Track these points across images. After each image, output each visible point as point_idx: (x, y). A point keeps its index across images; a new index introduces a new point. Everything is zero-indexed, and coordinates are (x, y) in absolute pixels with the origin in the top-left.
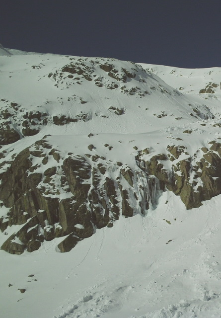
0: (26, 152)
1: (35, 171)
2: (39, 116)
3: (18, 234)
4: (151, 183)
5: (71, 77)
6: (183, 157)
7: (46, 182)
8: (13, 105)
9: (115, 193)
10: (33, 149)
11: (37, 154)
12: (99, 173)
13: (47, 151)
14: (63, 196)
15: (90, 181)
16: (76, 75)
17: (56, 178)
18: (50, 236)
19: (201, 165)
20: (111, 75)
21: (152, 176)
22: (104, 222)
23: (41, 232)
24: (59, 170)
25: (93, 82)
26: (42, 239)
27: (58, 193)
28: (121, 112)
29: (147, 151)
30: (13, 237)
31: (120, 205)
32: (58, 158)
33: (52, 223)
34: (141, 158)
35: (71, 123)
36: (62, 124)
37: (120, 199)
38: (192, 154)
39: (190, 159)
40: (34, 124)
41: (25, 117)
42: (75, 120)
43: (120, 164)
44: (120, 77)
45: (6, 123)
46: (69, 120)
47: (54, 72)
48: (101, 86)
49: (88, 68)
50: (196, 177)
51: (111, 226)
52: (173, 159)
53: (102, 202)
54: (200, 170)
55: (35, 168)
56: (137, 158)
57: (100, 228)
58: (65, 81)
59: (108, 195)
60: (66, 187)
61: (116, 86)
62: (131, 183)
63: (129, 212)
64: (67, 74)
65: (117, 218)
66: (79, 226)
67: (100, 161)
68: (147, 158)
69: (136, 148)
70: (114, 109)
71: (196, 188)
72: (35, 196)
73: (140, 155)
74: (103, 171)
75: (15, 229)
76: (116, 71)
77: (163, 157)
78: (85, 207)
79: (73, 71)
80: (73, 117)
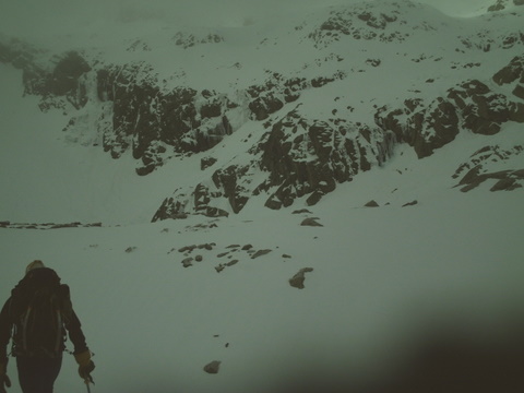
0: (280, 124)
1: (287, 140)
2: (298, 82)
3: (277, 193)
4: (388, 138)
5: (329, 34)
6: (418, 109)
7: (296, 148)
8: (275, 75)
9: (354, 151)
10: (285, 121)
11: (288, 125)
12: (340, 135)
13: (296, 121)
14: (310, 159)
15: (331, 144)
16: (334, 32)
17: (304, 145)
18: (300, 194)
19: (434, 115)
20: (369, 24)
21: (390, 131)
22: (344, 178)
23: (293, 191)
24: (306, 137)
25: (351, 36)
26: (294, 196)
27: (305, 157)
28: (378, 63)
29: (384, 109)
30: (272, 196)
31: (358, 161)
32: (305, 125)
33: (301, 183)
34: (380, 115)
35: (329, 83)
36: (320, 86)
37: (358, 155)
38: (426, 106)
39: (424, 111)
40: (294, 90)
41: (286, 85)
42: (333, 80)
43: (359, 124)
44: (379, 24)
45: (270, 94)
46: (327, 81)
47: (313, 32)
48: (359, 38)
49: (345, 21)
50: (429, 127)
51: (351, 180)
52: (408, 113)
53: (344, 160)
54: (433, 121)
55: (287, 137)
56: (376, 116)
57: (341, 182)
58: (323, 40)
59: (348, 154)
60: (313, 151)
61: (375, 35)
62: (369, 140)
63: (366, 166)
64: (325, 31)
65: (356, 173)
66: (323, 183)
67: (341, 124)
68: (384, 115)
69: (375, 106)
70: (370, 61)
71: (427, 138)
72: (288, 160)
73: (379, 112)
74: (344, 133)
75: (274, 189)
76: (374, 19)
77: (399, 112)
78: (327, 166)
79: (330, 28)
80: (329, 77)
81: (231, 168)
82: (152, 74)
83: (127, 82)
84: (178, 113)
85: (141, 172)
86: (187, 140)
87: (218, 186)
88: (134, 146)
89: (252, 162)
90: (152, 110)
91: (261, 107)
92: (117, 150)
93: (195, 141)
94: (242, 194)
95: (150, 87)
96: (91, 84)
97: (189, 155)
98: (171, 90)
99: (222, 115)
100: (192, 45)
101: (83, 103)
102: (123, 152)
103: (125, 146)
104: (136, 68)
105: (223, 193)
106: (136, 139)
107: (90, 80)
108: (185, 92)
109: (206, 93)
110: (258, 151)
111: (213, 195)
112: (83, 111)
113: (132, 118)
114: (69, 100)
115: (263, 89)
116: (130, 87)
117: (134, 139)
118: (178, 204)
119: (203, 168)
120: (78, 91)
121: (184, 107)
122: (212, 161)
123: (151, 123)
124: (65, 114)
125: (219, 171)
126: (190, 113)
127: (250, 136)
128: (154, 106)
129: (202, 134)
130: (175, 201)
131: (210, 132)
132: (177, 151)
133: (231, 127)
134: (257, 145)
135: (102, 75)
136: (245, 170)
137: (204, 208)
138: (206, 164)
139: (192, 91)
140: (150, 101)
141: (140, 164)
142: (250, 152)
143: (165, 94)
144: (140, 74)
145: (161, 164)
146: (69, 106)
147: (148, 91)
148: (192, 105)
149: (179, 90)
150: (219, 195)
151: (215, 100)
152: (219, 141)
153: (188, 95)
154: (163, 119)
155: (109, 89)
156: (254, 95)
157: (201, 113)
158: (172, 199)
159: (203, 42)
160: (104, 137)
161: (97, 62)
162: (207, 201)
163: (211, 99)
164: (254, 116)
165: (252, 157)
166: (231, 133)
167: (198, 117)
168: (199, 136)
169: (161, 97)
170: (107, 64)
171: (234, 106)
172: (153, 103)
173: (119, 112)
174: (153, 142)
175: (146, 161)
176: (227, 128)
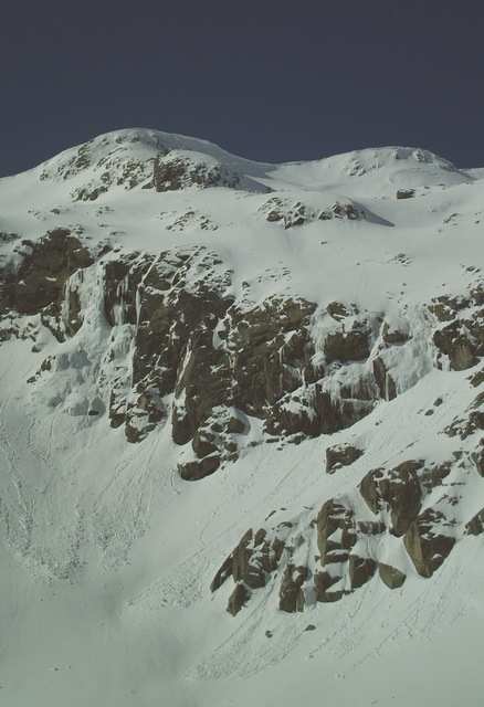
81: (408, 468)
82: (220, 271)
83: (167, 286)
84: (275, 348)
85: (191, 473)
86: (292, 407)
87: (377, 509)
88: (176, 415)
89: (458, 455)
90: (217, 342)
91: (462, 340)
92: (139, 423)
93: (310, 412)
94: (438, 530)
95: (215, 295)
96: (90, 290)
97: (297, 441)
98: (259, 303)
99: (373, 357)
100: (300, 222)
101: (73, 329)
102: (151, 428)
103: (157, 416)
104: (184, 259)
105: (390, 525)
106: (181, 401)
107: (90, 284)
108: (290, 307)
109: (336, 310)
110: (470, 431)
111: (364, 529)
112: (71, 344)
113: (173, 360)
114: (46, 323)
115: (465, 304)
116: (172, 295)
117: (176, 401)
118: (279, 546)
119: (330, 468)
120: (65, 306)
121: (288, 336)
122: (352, 455)
123: (215, 369)
124: (35, 350)
125: (378, 473)
126: (301, 349)
127: (439, 402)
128: (223, 335)
129: (327, 395)
130: (270, 537)
131: (346, 392)
132: (270, 430)
133: (392, 384)
134: (467, 416)
135: (115, 271)
136: (441, 473)
137: (343, 558)
138: (337, 459)
139: (306, 303)
140: (212, 324)
141: (187, 454)
142: (452, 432)
143: (246, 309)
144: (193, 269)
145: (234, 458)
146: (44, 333)
147: (210, 303)
148: (305, 332)
149: (276, 303)
150: (378, 529)
151: (357, 325)
152: (365, 412)
153: (299, 314)
154: (242, 360)
155: (129, 299)
156: (443, 316)
157: (327, 349)
158: (262, 533)
159: (323, 217)
160: (113, 396)
161: (107, 249)
162: (349, 541)
163: (348, 323)
164: (445, 360)
165: (456, 443)
166: (393, 395)
167: (318, 359)
168: (321, 399)
169: (237, 317)
170: (127, 251)
171: (399, 338)
172: (220, 327)
173: (148, 344)
174: (216, 410)
175: (201, 449)
176: (382, 385)
